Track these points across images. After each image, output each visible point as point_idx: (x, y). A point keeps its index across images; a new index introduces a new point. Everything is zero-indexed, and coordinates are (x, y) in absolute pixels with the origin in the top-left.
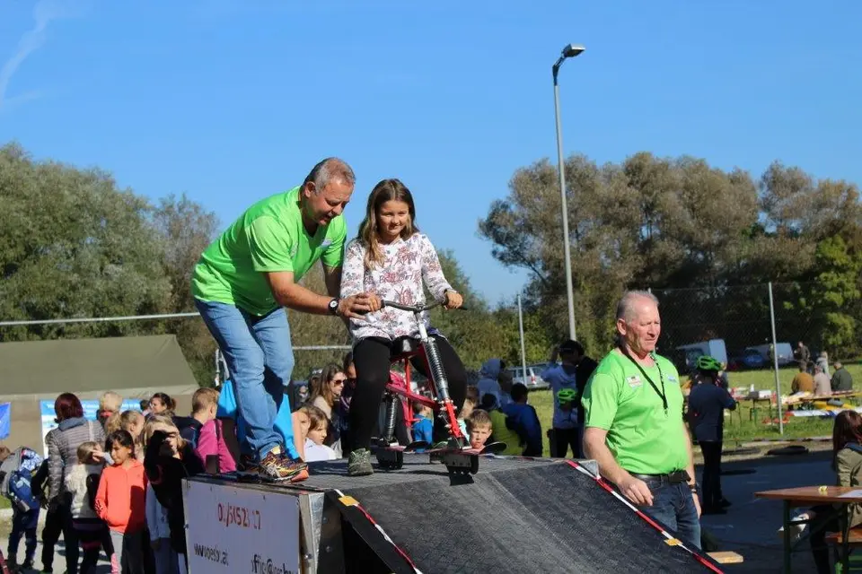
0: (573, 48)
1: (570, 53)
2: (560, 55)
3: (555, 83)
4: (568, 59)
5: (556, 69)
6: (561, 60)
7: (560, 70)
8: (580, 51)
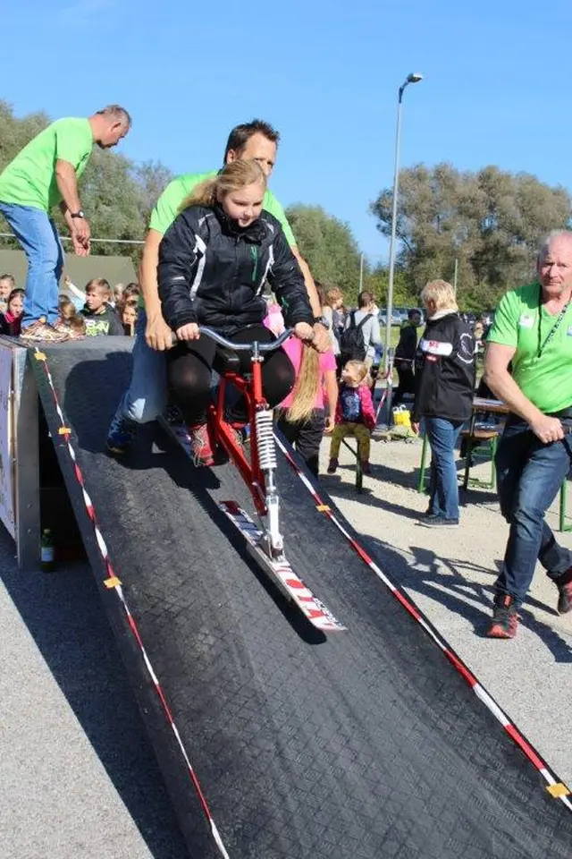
0: (415, 76)
1: (412, 79)
2: (405, 80)
3: (400, 101)
4: (411, 83)
5: (401, 91)
6: (406, 84)
7: (404, 92)
8: (419, 79)
